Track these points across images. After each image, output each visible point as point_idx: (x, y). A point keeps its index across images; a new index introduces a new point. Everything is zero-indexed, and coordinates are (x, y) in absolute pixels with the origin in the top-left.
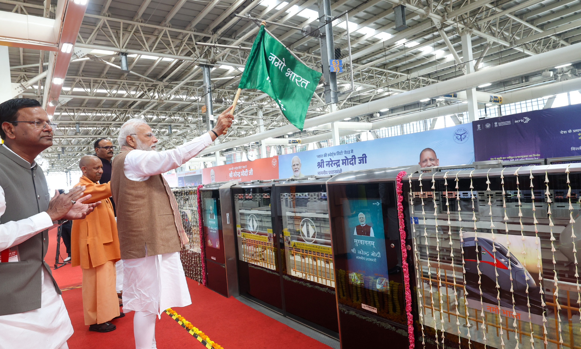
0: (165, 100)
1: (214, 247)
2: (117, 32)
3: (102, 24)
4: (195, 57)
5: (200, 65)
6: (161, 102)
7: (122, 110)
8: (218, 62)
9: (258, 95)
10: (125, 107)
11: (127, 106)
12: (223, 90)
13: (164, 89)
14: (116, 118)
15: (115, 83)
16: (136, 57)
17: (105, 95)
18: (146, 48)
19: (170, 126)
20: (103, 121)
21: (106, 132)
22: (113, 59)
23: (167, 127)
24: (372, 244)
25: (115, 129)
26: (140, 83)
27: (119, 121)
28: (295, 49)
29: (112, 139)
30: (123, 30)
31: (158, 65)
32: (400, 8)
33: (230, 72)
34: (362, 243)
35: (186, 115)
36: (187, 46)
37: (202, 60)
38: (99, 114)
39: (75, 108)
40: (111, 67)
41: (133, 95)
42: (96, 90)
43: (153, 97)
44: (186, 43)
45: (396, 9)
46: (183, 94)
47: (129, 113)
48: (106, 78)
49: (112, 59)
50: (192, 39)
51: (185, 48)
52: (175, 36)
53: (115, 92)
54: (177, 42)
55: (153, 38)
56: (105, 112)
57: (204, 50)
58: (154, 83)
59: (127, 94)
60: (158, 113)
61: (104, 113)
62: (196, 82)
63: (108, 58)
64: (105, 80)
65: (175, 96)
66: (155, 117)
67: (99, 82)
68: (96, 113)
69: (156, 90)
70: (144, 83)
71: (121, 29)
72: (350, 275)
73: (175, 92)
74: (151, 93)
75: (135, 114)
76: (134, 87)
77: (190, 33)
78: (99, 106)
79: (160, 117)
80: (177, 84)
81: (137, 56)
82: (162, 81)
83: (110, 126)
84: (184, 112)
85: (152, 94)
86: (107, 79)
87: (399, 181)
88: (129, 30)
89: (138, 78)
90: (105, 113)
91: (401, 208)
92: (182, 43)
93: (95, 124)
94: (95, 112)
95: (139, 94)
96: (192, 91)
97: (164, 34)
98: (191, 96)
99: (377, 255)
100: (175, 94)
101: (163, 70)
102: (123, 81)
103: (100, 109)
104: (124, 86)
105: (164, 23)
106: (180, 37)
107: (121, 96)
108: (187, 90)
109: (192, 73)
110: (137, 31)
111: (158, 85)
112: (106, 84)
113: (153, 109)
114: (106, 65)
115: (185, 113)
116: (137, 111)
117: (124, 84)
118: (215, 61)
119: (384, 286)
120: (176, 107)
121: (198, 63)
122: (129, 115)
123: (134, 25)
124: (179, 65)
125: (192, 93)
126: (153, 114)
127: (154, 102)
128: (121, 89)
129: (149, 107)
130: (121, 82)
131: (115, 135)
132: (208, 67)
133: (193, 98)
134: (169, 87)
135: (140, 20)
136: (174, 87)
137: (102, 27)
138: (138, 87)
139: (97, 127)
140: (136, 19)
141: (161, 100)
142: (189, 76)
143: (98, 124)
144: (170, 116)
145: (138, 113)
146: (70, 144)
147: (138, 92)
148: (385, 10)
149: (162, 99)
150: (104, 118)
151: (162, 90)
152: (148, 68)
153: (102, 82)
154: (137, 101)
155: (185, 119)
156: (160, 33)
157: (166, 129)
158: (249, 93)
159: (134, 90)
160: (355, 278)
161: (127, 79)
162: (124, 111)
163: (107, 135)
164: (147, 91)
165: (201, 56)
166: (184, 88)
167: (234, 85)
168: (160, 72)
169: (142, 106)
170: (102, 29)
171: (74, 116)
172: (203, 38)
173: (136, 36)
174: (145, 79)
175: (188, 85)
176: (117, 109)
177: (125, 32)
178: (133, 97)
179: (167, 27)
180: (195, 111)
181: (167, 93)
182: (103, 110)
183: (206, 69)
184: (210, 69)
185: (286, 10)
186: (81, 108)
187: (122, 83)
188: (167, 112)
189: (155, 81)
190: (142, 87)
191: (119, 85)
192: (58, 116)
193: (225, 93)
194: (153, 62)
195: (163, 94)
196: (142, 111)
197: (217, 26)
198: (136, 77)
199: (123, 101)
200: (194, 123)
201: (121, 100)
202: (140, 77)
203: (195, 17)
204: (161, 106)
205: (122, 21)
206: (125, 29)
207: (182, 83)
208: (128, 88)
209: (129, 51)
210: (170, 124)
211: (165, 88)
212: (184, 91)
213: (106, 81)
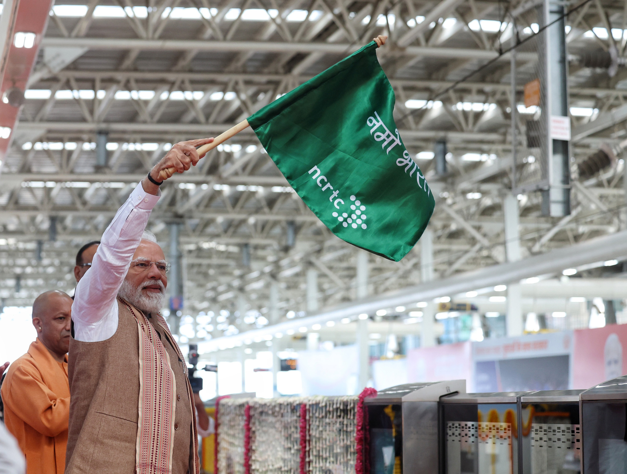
6: (397, 54)
7: (263, 79)
10: (272, 67)
20: (192, 121)
38: (177, 96)
39: (98, 76)
41: (299, 29)
56: (201, 86)
74: (364, 17)
78: (178, 70)
85: (366, 20)
94: (167, 87)
144: (445, 101)
146: (79, 205)
162: (269, 82)
171: (92, 104)
176: (241, 78)
186: (120, 76)
192: (42, 103)
210: (441, 134)
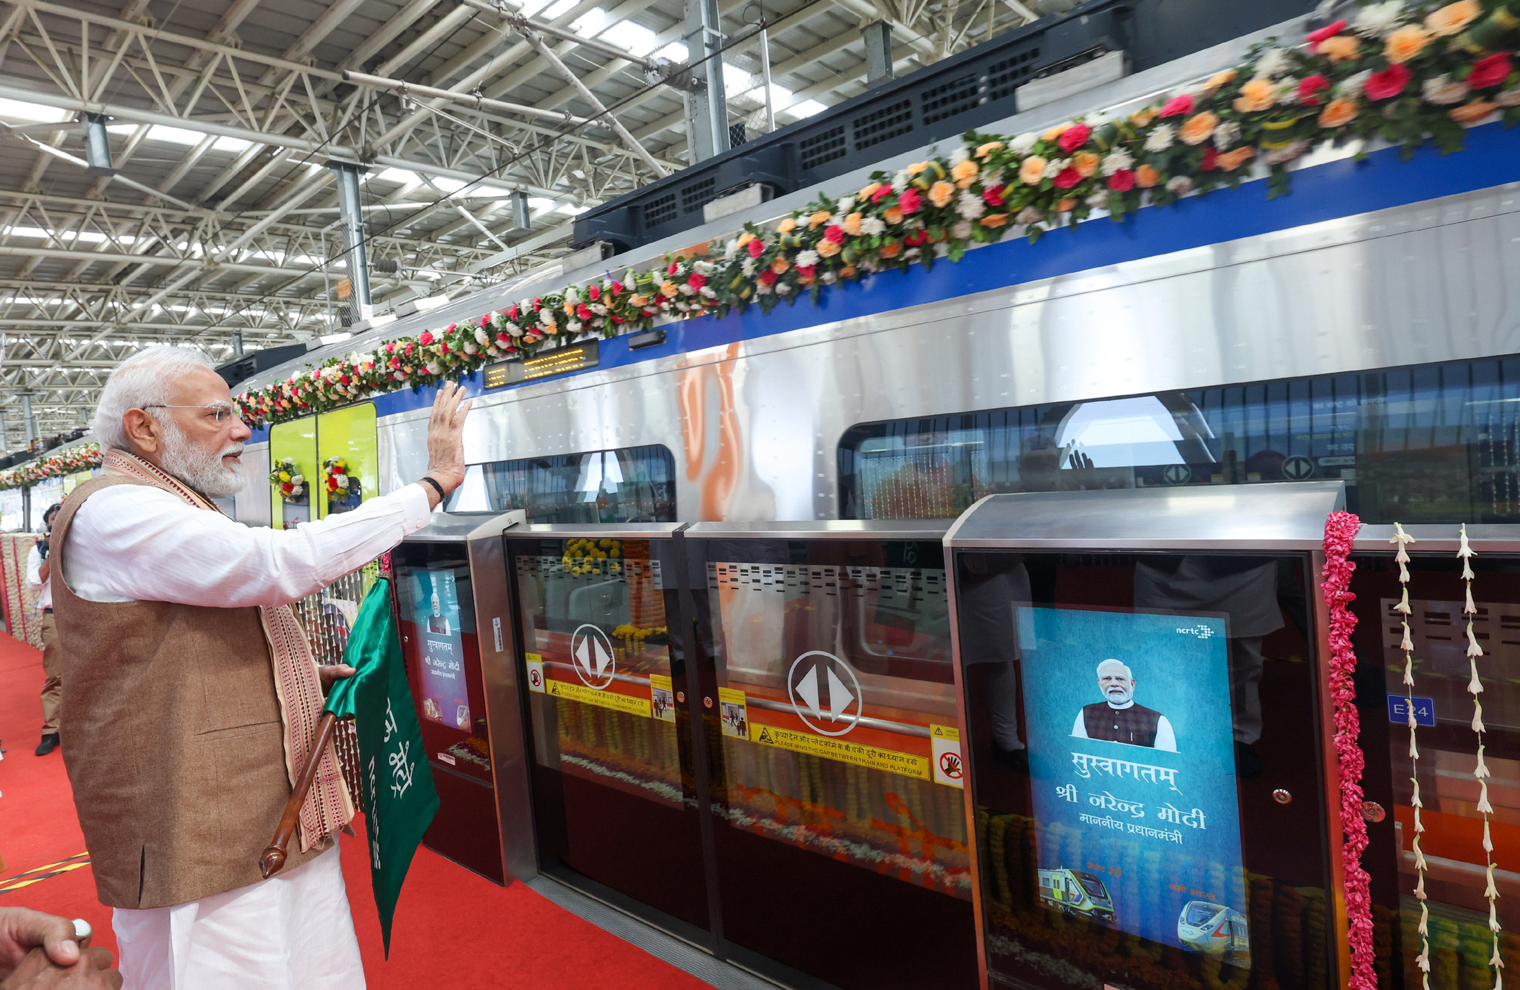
0: (223, 261)
1: (447, 721)
2: (70, 50)
3: (19, 23)
4: (314, 140)
5: (331, 164)
6: (212, 267)
7: (95, 288)
8: (380, 158)
9: (482, 254)
10: (102, 280)
11: (109, 278)
12: (389, 239)
13: (221, 234)
14: (77, 312)
15: (70, 209)
16: (134, 136)
17: (39, 244)
18: (167, 107)
19: (239, 334)
20: (37, 319)
21: (48, 352)
22: (61, 136)
23: (227, 339)
24: (1163, 777)
25: (73, 342)
26: (147, 214)
27: (87, 320)
28: (585, 134)
29: (65, 371)
30: (90, 47)
31: (201, 162)
32: (879, 29)
33: (406, 191)
34: (1110, 769)
35: (283, 306)
36: (288, 107)
37: (335, 150)
38: (22, 300)
40: (56, 161)
41: (128, 248)
42: (9, 228)
43: (188, 255)
44: (286, 100)
45: (868, 31)
46: (276, 249)
47: (115, 296)
48: (41, 193)
49: (56, 135)
50: (304, 89)
51: (283, 112)
52: (253, 75)
53: (69, 235)
54: (260, 93)
55: (185, 79)
56: (42, 293)
57: (339, 123)
58: (190, 214)
59: (109, 242)
60: (201, 298)
61: (38, 296)
62: (312, 214)
63: (45, 132)
64: (38, 198)
65: (251, 253)
66: (193, 312)
67: (19, 204)
68: (14, 296)
69: (197, 234)
70: (159, 212)
71: (85, 44)
72: (1043, 874)
73: (251, 240)
74: (181, 241)
75: (133, 301)
76: (129, 224)
77: (298, 68)
78: (22, 277)
79: (207, 311)
80: (257, 218)
81: (137, 132)
82: (212, 208)
83: (59, 333)
84: (277, 299)
85: (183, 246)
86: (42, 197)
87: (1340, 554)
88: (110, 48)
89: (141, 198)
90: (44, 297)
91: (1351, 661)
92: (272, 98)
93: (13, 327)
94: (12, 292)
95: (145, 243)
96: (300, 240)
97: (218, 69)
98: (297, 253)
99: (1189, 820)
100: (251, 247)
101: (215, 176)
102: (95, 204)
103: (25, 283)
104: (98, 219)
105: (218, 35)
106: (269, 80)
107: (91, 247)
108: (285, 236)
109: (302, 190)
110: (135, 52)
111: (201, 219)
112: (42, 209)
113: (187, 287)
114: (39, 154)
115: (281, 300)
116: (139, 294)
117: (97, 214)
118: (373, 155)
119: (1217, 934)
120: (254, 284)
121: (323, 159)
122: (116, 304)
123: (125, 34)
124: (262, 165)
125: (301, 245)
126: (188, 301)
127: (191, 269)
128: (90, 229)
129: (174, 281)
130: (89, 208)
131: (76, 358)
132: (354, 170)
133: (303, 259)
134: (234, 227)
135: (145, 19)
136: (249, 227)
137: (21, 32)
138: (142, 224)
139: (18, 336)
140: (130, 14)
141: (211, 261)
142: (293, 196)
143: (23, 328)
144: (238, 308)
145: (142, 298)
147: (142, 240)
148: (824, 40)
149: (216, 259)
150: (38, 312)
151: (215, 235)
152: (171, 169)
153: (29, 204)
154: (139, 265)
155: (279, 316)
156: (205, 64)
157: (225, 342)
158: (457, 251)
159: (129, 233)
160: (1072, 887)
161: (106, 200)
162: (100, 291)
163: (52, 358)
164: (170, 236)
165: (330, 140)
166: (276, 229)
167: (417, 227)
168: (208, 184)
169: (155, 278)
170: (19, 38)
172: (334, 86)
173: (131, 66)
174: (162, 200)
175: (288, 223)
176: (77, 287)
177: (95, 53)
178: (128, 251)
179: (229, 45)
180: (306, 295)
181: (229, 243)
182: (35, 289)
183: (347, 176)
184: (359, 176)
185: (572, 21)
187: (93, 211)
188: (228, 297)
189: (191, 207)
190: (155, 224)
191: (81, 217)
193: (394, 247)
194: (185, 151)
195: (217, 247)
196: (156, 293)
197: (375, 56)
198: (134, 195)
199: (97, 262)
200: (304, 328)
201: (90, 259)
202: (147, 195)
203: (312, 22)
204: (212, 281)
205: (86, 17)
206: (96, 45)
207: (272, 217)
208: (110, 227)
209: (112, 110)
210: (238, 329)
211: (222, 228)
212: (278, 239)
213: (41, 201)
